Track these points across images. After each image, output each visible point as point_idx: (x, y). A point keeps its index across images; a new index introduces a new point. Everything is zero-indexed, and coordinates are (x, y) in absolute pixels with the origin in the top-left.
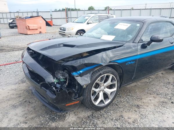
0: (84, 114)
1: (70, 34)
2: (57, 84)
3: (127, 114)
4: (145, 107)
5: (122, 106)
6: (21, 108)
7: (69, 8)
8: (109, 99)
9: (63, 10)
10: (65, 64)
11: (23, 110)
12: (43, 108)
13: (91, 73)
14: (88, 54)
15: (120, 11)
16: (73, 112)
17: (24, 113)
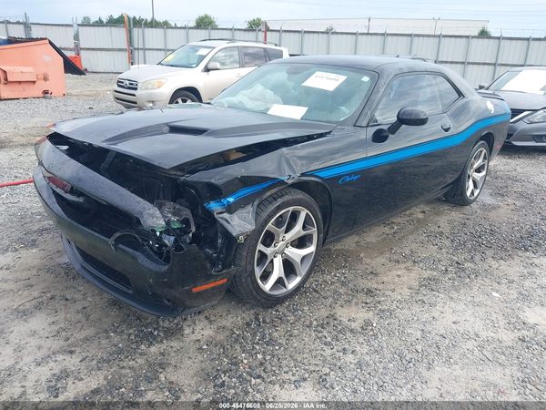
0: (234, 318)
1: (153, 102)
2: (164, 236)
3: (345, 310)
4: (388, 293)
5: (329, 294)
6: (44, 316)
7: (131, 16)
8: (296, 275)
9: (114, 22)
10: (189, 179)
11: (51, 319)
12: (114, 312)
13: (256, 203)
14: (241, 155)
15: (297, 34)
16: (202, 317)
17: (55, 328)
